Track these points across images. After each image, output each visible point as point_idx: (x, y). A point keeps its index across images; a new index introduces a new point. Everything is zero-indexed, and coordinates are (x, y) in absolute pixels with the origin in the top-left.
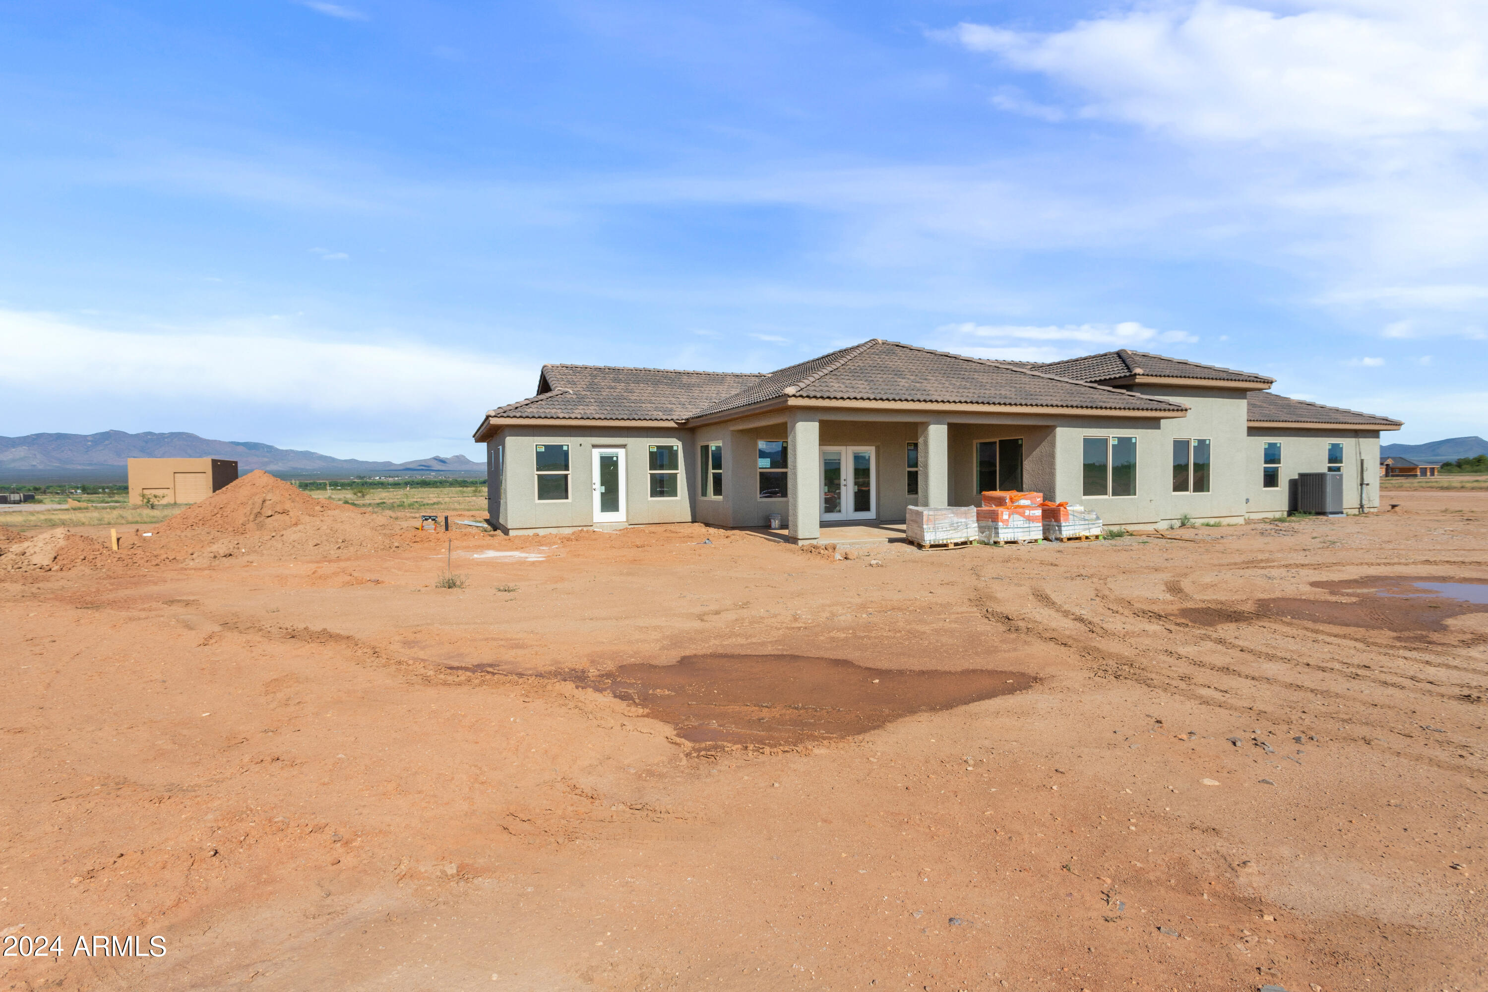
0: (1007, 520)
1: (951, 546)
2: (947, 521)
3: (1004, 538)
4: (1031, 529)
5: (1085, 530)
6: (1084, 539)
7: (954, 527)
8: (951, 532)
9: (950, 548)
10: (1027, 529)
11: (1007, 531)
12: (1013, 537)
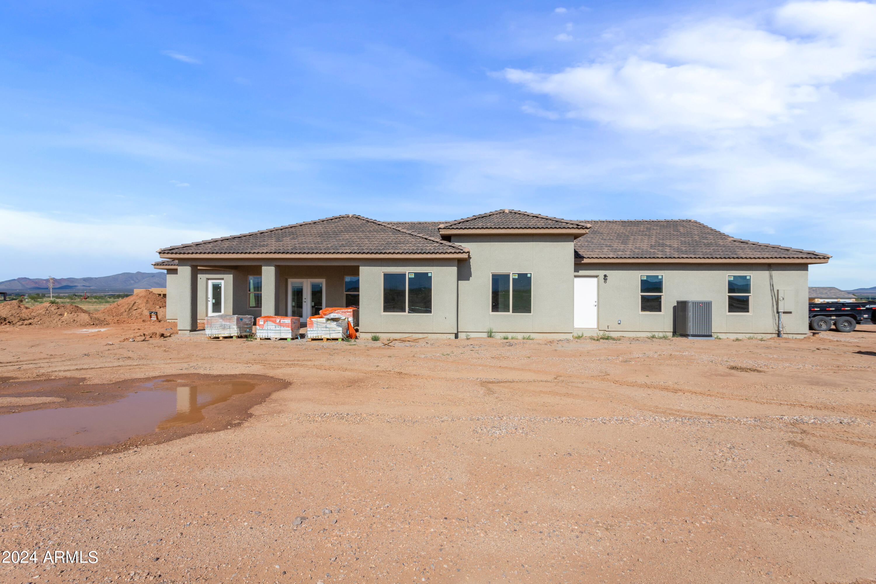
0: (263, 325)
1: (221, 339)
2: (218, 324)
3: (260, 336)
4: (282, 331)
5: (327, 334)
6: (325, 340)
7: (224, 328)
8: (220, 330)
9: (220, 339)
10: (279, 331)
11: (262, 331)
12: (266, 335)
